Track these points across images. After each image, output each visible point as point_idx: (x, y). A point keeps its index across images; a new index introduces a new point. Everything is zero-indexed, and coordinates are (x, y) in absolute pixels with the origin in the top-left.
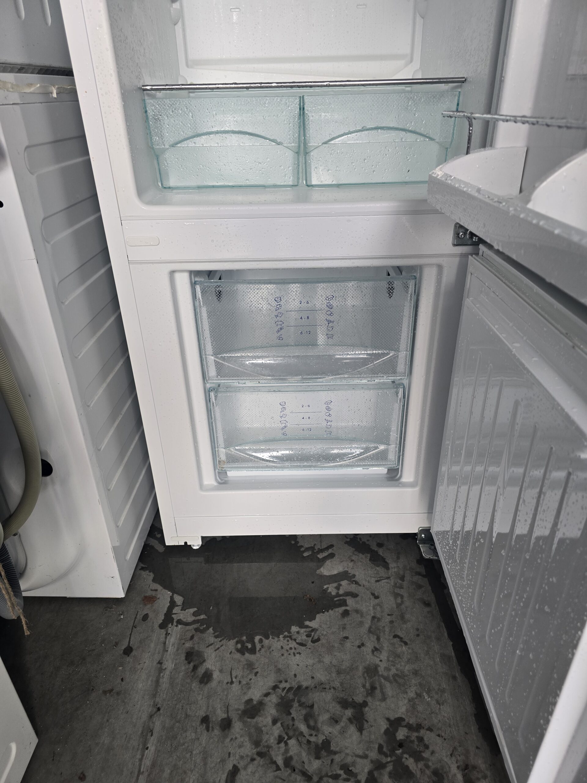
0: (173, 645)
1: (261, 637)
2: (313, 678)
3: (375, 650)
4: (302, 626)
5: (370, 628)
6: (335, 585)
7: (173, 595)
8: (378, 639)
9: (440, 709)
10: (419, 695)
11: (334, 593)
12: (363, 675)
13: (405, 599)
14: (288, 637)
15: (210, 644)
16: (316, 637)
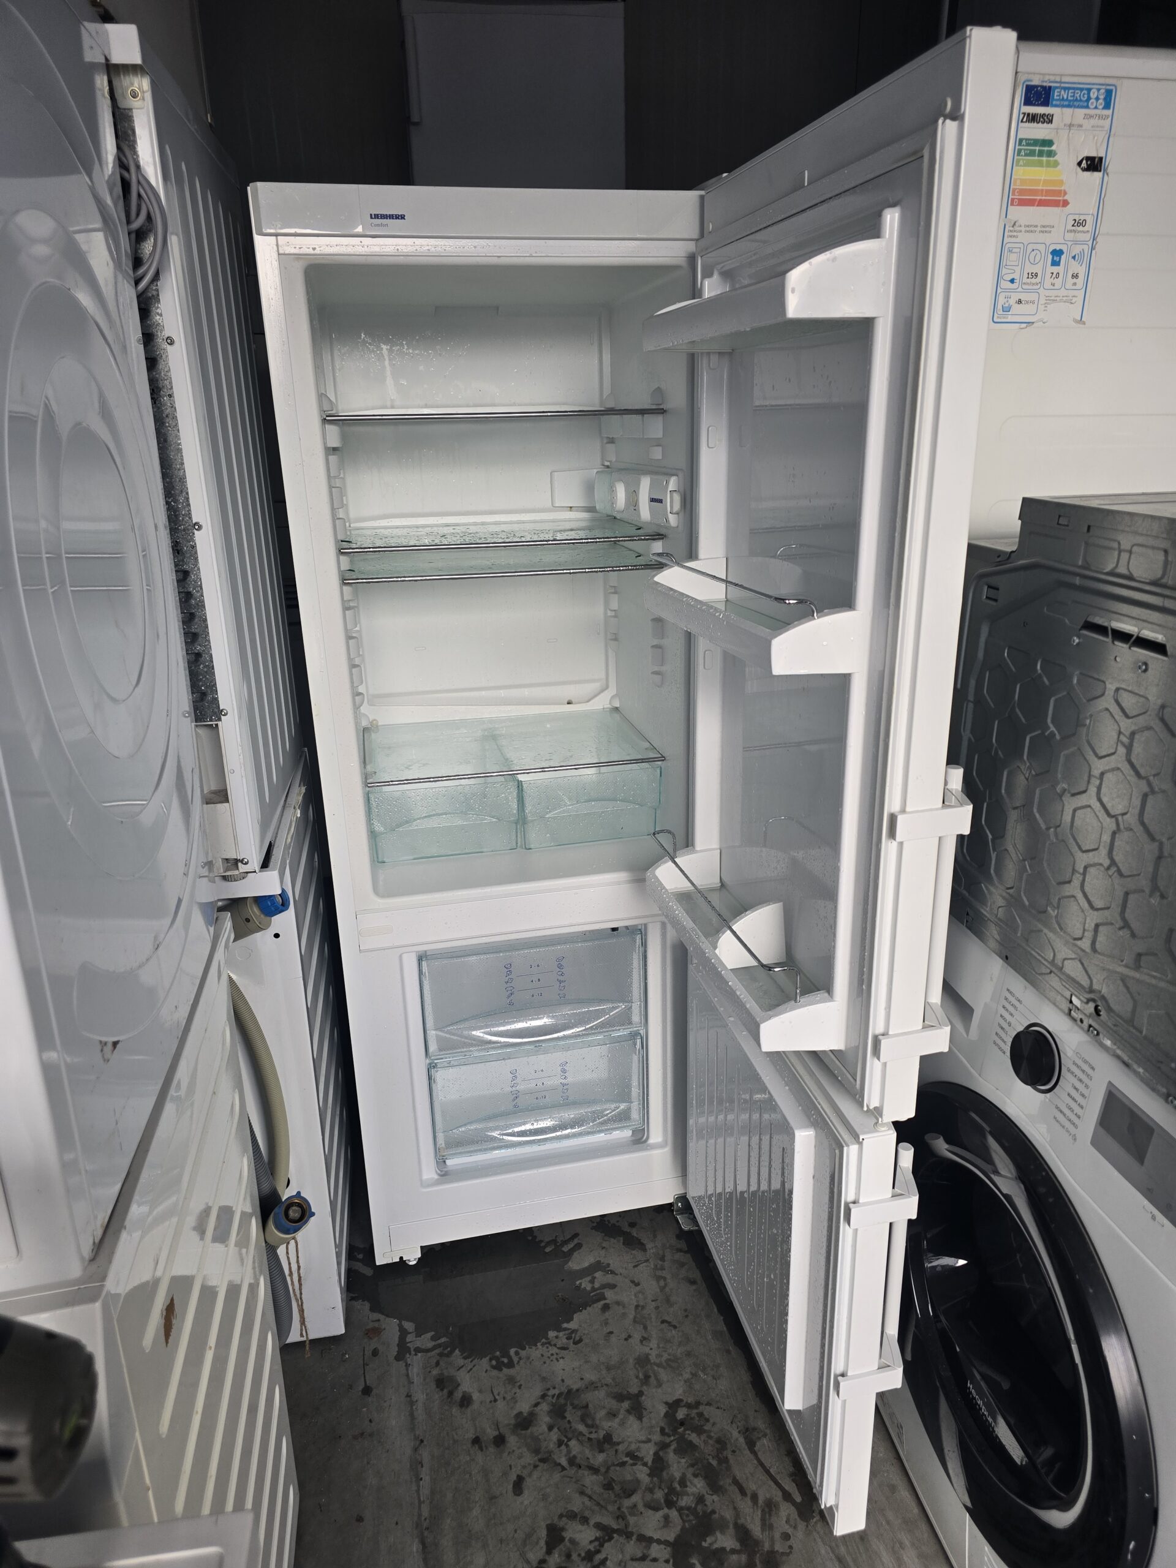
0: (418, 1375)
1: (516, 1349)
2: (582, 1379)
3: (644, 1339)
4: (559, 1329)
5: (635, 1318)
6: (589, 1278)
7: (400, 1322)
8: (645, 1328)
9: (716, 1383)
10: (694, 1375)
11: (589, 1288)
12: (635, 1367)
13: (669, 1281)
14: (546, 1343)
15: (460, 1366)
16: (577, 1338)
